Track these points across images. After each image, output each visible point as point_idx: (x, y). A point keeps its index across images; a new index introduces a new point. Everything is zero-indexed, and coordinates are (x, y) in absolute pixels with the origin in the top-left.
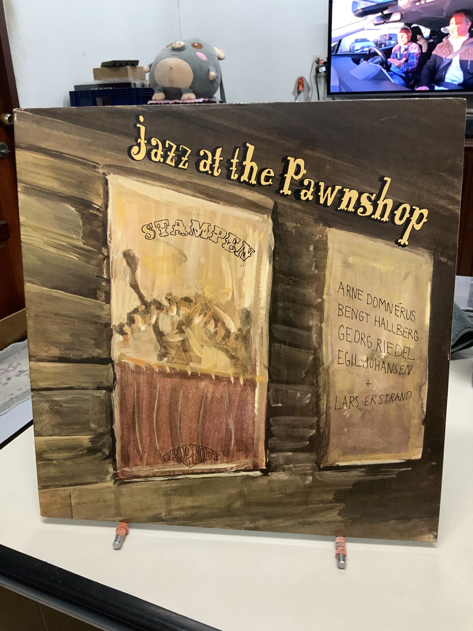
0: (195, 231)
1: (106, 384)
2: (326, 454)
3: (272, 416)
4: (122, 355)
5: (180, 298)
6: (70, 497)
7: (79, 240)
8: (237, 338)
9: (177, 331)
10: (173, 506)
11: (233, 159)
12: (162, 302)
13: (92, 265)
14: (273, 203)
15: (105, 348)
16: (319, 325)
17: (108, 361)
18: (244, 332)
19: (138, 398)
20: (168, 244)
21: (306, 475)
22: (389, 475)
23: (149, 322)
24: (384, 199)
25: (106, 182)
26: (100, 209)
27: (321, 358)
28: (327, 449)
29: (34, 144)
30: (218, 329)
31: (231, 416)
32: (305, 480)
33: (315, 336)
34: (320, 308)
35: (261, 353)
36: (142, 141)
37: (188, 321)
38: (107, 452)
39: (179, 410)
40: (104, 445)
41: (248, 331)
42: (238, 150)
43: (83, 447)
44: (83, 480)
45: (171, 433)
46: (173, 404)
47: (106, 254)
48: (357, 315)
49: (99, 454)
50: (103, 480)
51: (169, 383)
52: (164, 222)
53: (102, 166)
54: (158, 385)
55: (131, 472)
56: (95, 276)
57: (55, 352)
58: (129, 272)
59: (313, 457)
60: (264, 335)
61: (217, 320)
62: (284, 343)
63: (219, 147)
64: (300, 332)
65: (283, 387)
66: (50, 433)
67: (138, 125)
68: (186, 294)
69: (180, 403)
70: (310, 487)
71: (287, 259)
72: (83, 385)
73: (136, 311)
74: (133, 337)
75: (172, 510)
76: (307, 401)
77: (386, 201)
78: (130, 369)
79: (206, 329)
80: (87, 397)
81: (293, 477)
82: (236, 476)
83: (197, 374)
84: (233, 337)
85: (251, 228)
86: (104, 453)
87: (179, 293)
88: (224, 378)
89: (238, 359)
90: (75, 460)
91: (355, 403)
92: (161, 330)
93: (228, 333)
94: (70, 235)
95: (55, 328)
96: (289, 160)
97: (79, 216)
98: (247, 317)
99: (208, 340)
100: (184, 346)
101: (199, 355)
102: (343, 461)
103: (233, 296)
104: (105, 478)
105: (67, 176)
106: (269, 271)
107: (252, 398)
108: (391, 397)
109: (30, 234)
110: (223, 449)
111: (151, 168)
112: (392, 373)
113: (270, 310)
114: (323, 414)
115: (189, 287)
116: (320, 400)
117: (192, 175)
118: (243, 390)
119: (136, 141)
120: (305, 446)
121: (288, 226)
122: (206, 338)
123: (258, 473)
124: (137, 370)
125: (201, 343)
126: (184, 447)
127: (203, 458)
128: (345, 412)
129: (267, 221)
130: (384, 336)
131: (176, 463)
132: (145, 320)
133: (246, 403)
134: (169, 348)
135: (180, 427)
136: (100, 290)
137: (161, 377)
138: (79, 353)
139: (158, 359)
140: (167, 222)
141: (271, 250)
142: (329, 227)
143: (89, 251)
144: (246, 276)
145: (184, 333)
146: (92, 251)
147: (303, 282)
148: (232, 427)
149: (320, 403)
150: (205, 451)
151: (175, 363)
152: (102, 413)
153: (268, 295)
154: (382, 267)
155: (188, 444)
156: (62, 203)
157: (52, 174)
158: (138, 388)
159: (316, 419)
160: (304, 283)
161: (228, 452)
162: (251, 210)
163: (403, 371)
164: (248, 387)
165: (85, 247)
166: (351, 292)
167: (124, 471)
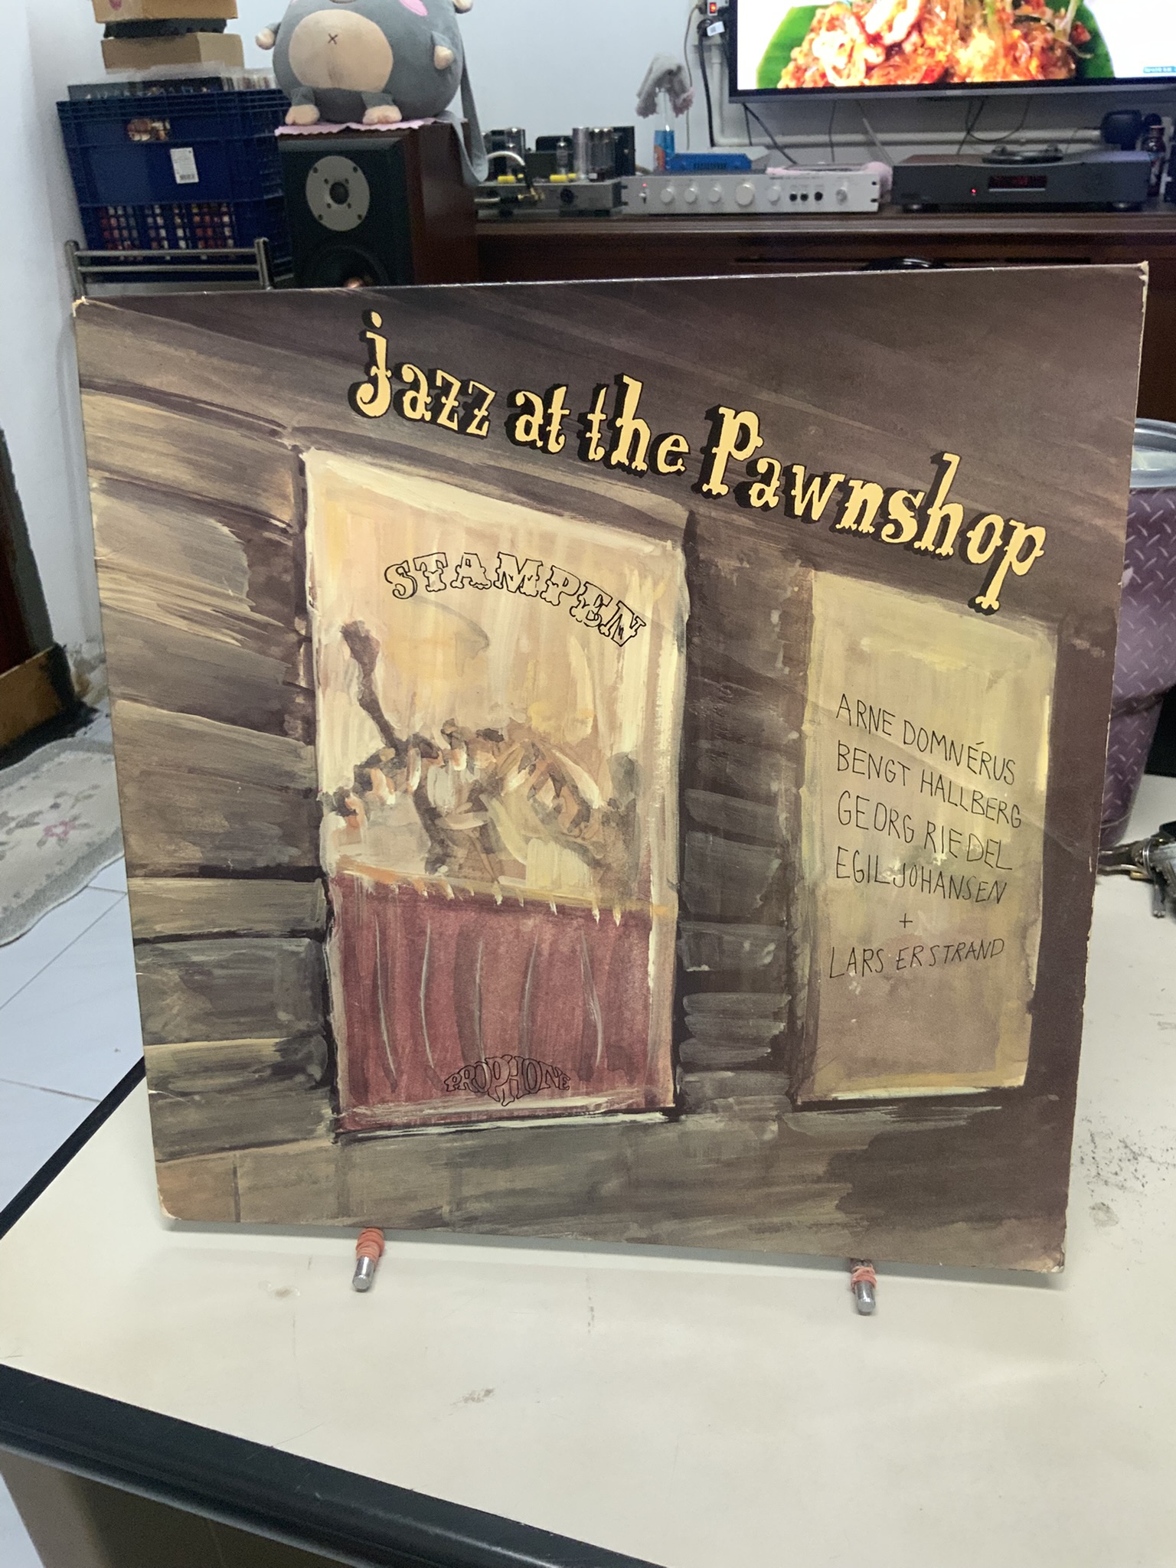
0: (508, 578)
1: (313, 926)
2: (808, 1074)
3: (688, 993)
4: (346, 861)
5: (474, 730)
6: (235, 1172)
7: (241, 600)
8: (606, 820)
9: (469, 805)
10: (467, 1191)
11: (594, 413)
12: (433, 741)
13: (272, 656)
14: (685, 515)
15: (307, 845)
16: (794, 790)
17: (314, 873)
18: (622, 809)
19: (384, 954)
20: (445, 608)
21: (763, 1119)
22: (952, 1120)
23: (404, 787)
24: (943, 505)
25: (301, 469)
26: (288, 529)
27: (798, 866)
28: (812, 1062)
29: (129, 378)
30: (561, 800)
31: (595, 993)
32: (763, 1131)
33: (783, 816)
34: (796, 753)
35: (661, 855)
36: (381, 372)
37: (494, 784)
38: (317, 1072)
39: (478, 981)
40: (309, 1058)
41: (632, 806)
42: (603, 392)
43: (262, 1062)
44: (264, 1136)
45: (460, 1032)
46: (462, 970)
47: (303, 632)
48: (878, 768)
49: (300, 1078)
50: (309, 1134)
51: (453, 922)
52: (435, 557)
53: (290, 430)
54: (429, 925)
55: (372, 1117)
56: (280, 683)
57: (193, 854)
58: (357, 674)
59: (781, 1080)
60: (668, 814)
61: (560, 780)
62: (715, 831)
63: (559, 386)
64: (749, 806)
65: (712, 929)
66: (185, 1034)
67: (369, 335)
68: (487, 721)
69: (478, 965)
70: (774, 1145)
71: (719, 642)
72: (259, 928)
73: (374, 761)
74: (368, 819)
75: (466, 1199)
76: (768, 960)
77: (947, 509)
78: (364, 891)
79: (535, 801)
80: (268, 954)
81: (737, 1125)
82: (608, 1124)
83: (517, 901)
84: (596, 820)
85: (636, 572)
86: (311, 1076)
87: (470, 721)
88: (576, 909)
89: (608, 867)
90: (245, 1092)
91: (875, 964)
92: (433, 805)
93: (585, 811)
94: (219, 590)
95: (191, 800)
96: (723, 415)
97: (239, 546)
98: (629, 773)
99: (541, 827)
100: (486, 840)
101: (520, 860)
102: (849, 1090)
103: (595, 727)
104: (312, 1131)
105: (209, 454)
106: (678, 669)
107: (640, 953)
108: (957, 951)
109: (125, 589)
110: (578, 1065)
111: (400, 434)
112: (960, 897)
113: (680, 758)
114: (803, 986)
115: (494, 707)
116: (796, 956)
117: (499, 452)
118: (621, 937)
119: (368, 372)
120: (762, 1057)
121: (720, 567)
122: (534, 820)
123: (658, 1117)
124: (379, 893)
125: (523, 832)
126: (491, 1062)
127: (532, 1086)
128: (851, 984)
129: (673, 556)
130: (943, 815)
131: (473, 1096)
132: (395, 783)
133: (629, 965)
134: (451, 844)
135: (480, 1017)
136: (291, 713)
137: (434, 908)
138: (249, 855)
139: (426, 870)
140: (442, 558)
141: (683, 621)
142: (816, 570)
143: (265, 626)
144: (625, 679)
145: (486, 810)
146: (272, 625)
147: (758, 693)
148: (597, 1017)
149: (794, 963)
150: (538, 1069)
151: (465, 877)
152: (303, 988)
153: (675, 724)
154: (939, 660)
155: (498, 1054)
156: (199, 516)
157: (173, 450)
158: (383, 933)
159: (787, 998)
160: (758, 697)
161: (590, 1070)
162: (635, 531)
163: (984, 894)
164: (634, 929)
165: (257, 616)
166: (866, 716)
167: (356, 1114)
